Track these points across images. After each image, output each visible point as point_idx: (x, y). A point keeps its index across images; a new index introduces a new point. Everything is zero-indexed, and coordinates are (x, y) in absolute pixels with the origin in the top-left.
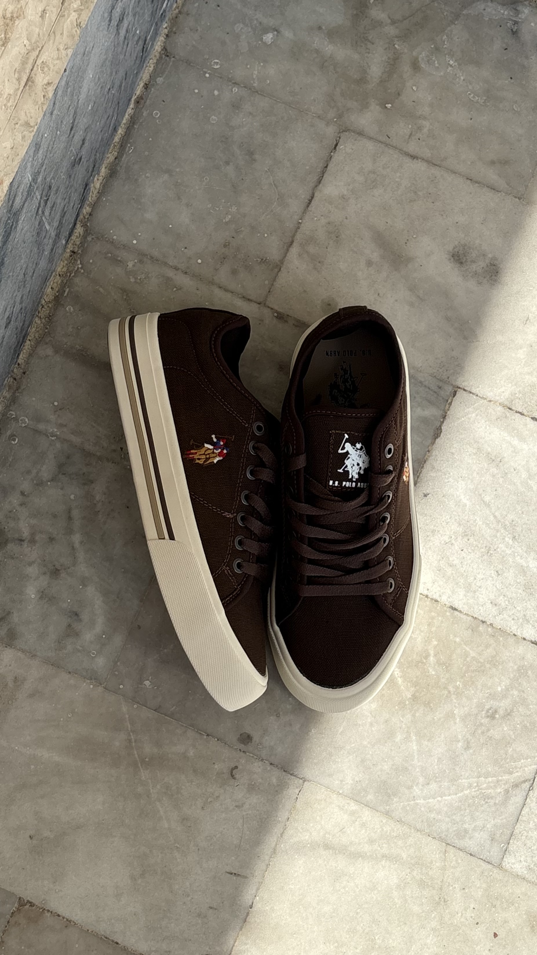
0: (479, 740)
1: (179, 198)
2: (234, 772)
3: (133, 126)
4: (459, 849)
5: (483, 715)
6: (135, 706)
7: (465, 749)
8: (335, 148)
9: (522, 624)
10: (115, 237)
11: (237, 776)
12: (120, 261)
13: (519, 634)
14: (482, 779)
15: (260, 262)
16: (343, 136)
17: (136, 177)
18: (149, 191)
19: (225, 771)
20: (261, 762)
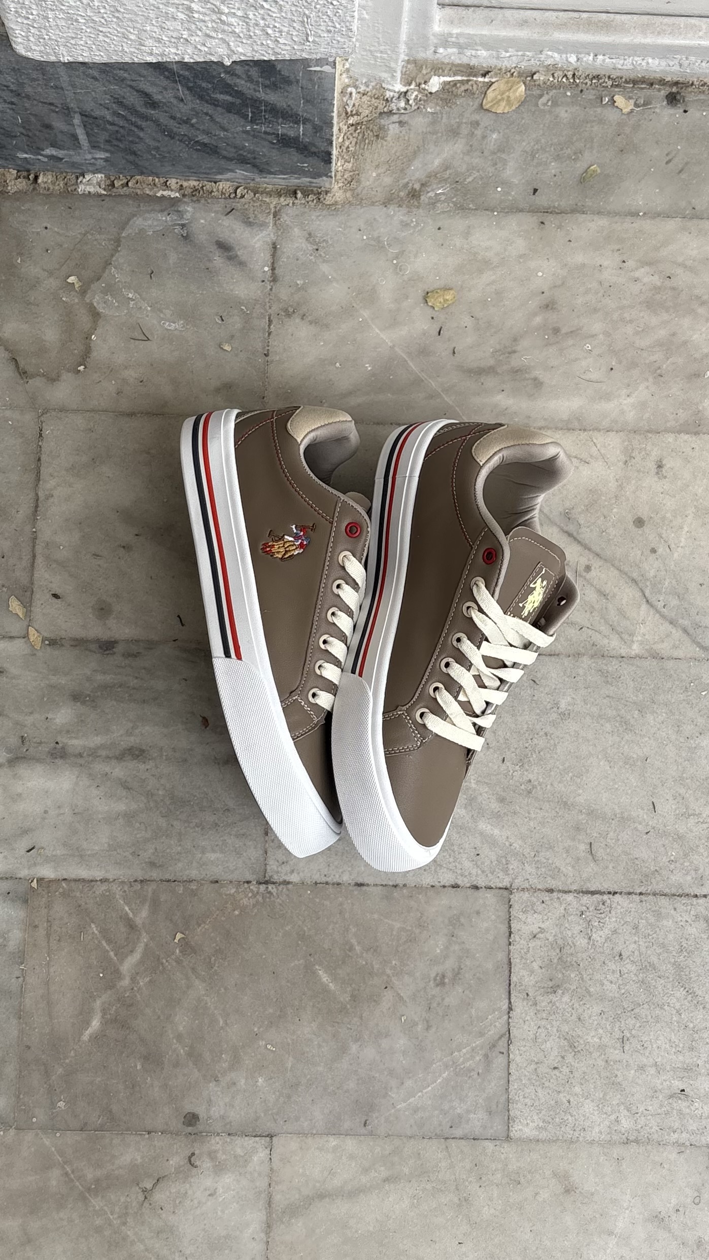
0: (437, 1013)
2: (193, 1159)
4: (460, 1138)
5: (433, 985)
6: (58, 1135)
7: (427, 1030)
11: (197, 1163)
14: (456, 1053)
16: (45, 419)
19: (182, 1163)
20: (217, 1138)
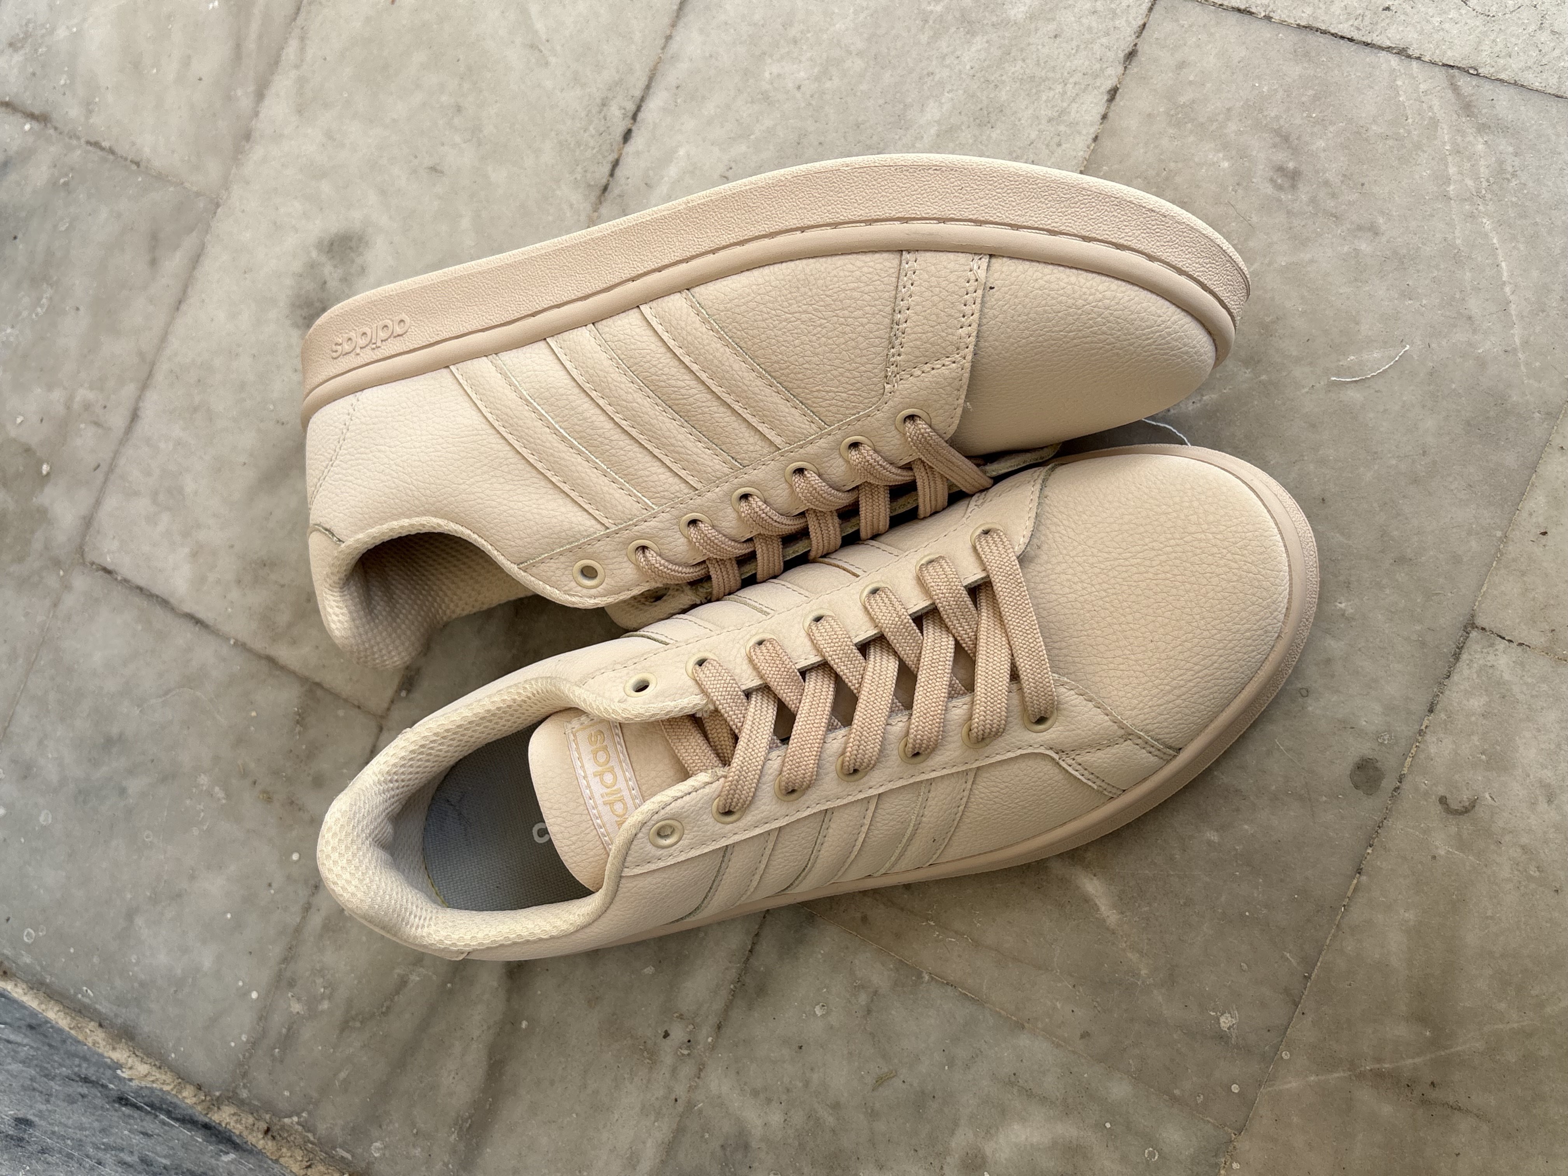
0: (1350, 204)
1: (179, 895)
2: (1454, 806)
3: (48, 986)
5: (1291, 197)
7: (1376, 234)
8: (108, 572)
9: (1070, 125)
10: (244, 1038)
11: (1467, 798)
12: (289, 1030)
13: (1093, 131)
14: (1452, 189)
15: (301, 726)
16: (90, 556)
17: (136, 985)
18: (162, 959)
19: (1453, 830)
20: (1428, 737)
